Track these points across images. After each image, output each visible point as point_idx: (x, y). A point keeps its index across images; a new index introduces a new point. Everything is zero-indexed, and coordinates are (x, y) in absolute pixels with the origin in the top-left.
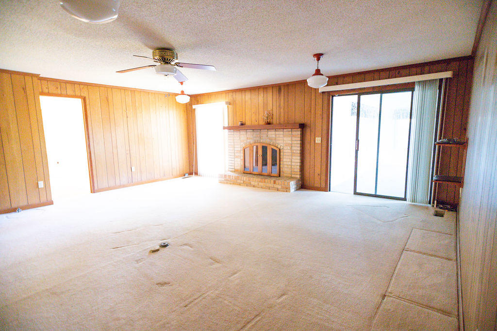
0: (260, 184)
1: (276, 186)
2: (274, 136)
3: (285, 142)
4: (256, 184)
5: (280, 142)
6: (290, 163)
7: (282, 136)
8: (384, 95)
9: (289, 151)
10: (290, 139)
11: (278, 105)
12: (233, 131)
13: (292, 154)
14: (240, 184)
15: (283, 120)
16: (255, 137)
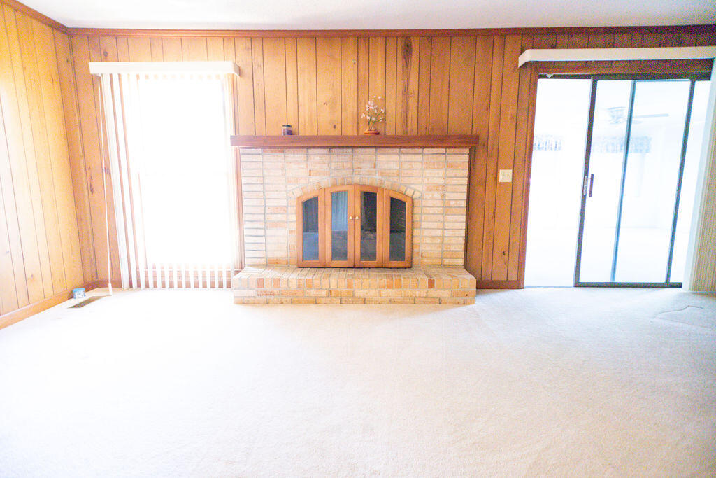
0: (385, 292)
1: (434, 293)
2: (395, 166)
3: (426, 181)
4: (373, 293)
5: (413, 180)
6: (439, 233)
7: (419, 165)
8: (641, 85)
9: (438, 203)
10: (441, 172)
11: (400, 88)
12: (259, 151)
13: (447, 210)
14: (316, 301)
15: (415, 127)
16: (336, 169)
